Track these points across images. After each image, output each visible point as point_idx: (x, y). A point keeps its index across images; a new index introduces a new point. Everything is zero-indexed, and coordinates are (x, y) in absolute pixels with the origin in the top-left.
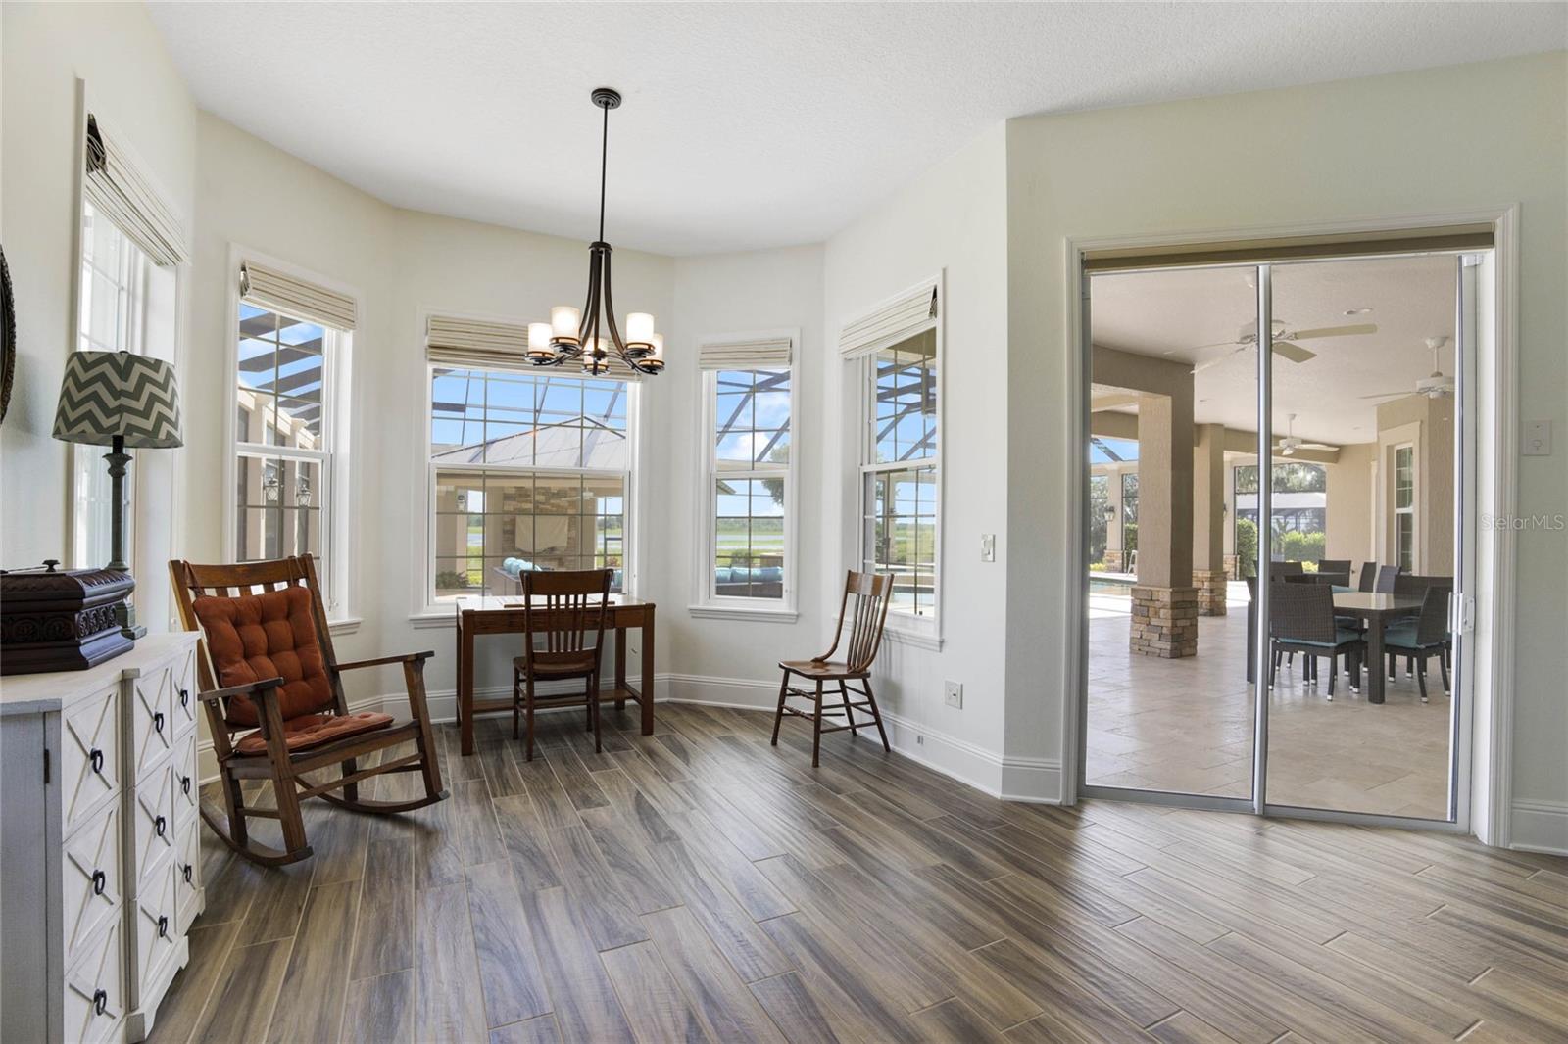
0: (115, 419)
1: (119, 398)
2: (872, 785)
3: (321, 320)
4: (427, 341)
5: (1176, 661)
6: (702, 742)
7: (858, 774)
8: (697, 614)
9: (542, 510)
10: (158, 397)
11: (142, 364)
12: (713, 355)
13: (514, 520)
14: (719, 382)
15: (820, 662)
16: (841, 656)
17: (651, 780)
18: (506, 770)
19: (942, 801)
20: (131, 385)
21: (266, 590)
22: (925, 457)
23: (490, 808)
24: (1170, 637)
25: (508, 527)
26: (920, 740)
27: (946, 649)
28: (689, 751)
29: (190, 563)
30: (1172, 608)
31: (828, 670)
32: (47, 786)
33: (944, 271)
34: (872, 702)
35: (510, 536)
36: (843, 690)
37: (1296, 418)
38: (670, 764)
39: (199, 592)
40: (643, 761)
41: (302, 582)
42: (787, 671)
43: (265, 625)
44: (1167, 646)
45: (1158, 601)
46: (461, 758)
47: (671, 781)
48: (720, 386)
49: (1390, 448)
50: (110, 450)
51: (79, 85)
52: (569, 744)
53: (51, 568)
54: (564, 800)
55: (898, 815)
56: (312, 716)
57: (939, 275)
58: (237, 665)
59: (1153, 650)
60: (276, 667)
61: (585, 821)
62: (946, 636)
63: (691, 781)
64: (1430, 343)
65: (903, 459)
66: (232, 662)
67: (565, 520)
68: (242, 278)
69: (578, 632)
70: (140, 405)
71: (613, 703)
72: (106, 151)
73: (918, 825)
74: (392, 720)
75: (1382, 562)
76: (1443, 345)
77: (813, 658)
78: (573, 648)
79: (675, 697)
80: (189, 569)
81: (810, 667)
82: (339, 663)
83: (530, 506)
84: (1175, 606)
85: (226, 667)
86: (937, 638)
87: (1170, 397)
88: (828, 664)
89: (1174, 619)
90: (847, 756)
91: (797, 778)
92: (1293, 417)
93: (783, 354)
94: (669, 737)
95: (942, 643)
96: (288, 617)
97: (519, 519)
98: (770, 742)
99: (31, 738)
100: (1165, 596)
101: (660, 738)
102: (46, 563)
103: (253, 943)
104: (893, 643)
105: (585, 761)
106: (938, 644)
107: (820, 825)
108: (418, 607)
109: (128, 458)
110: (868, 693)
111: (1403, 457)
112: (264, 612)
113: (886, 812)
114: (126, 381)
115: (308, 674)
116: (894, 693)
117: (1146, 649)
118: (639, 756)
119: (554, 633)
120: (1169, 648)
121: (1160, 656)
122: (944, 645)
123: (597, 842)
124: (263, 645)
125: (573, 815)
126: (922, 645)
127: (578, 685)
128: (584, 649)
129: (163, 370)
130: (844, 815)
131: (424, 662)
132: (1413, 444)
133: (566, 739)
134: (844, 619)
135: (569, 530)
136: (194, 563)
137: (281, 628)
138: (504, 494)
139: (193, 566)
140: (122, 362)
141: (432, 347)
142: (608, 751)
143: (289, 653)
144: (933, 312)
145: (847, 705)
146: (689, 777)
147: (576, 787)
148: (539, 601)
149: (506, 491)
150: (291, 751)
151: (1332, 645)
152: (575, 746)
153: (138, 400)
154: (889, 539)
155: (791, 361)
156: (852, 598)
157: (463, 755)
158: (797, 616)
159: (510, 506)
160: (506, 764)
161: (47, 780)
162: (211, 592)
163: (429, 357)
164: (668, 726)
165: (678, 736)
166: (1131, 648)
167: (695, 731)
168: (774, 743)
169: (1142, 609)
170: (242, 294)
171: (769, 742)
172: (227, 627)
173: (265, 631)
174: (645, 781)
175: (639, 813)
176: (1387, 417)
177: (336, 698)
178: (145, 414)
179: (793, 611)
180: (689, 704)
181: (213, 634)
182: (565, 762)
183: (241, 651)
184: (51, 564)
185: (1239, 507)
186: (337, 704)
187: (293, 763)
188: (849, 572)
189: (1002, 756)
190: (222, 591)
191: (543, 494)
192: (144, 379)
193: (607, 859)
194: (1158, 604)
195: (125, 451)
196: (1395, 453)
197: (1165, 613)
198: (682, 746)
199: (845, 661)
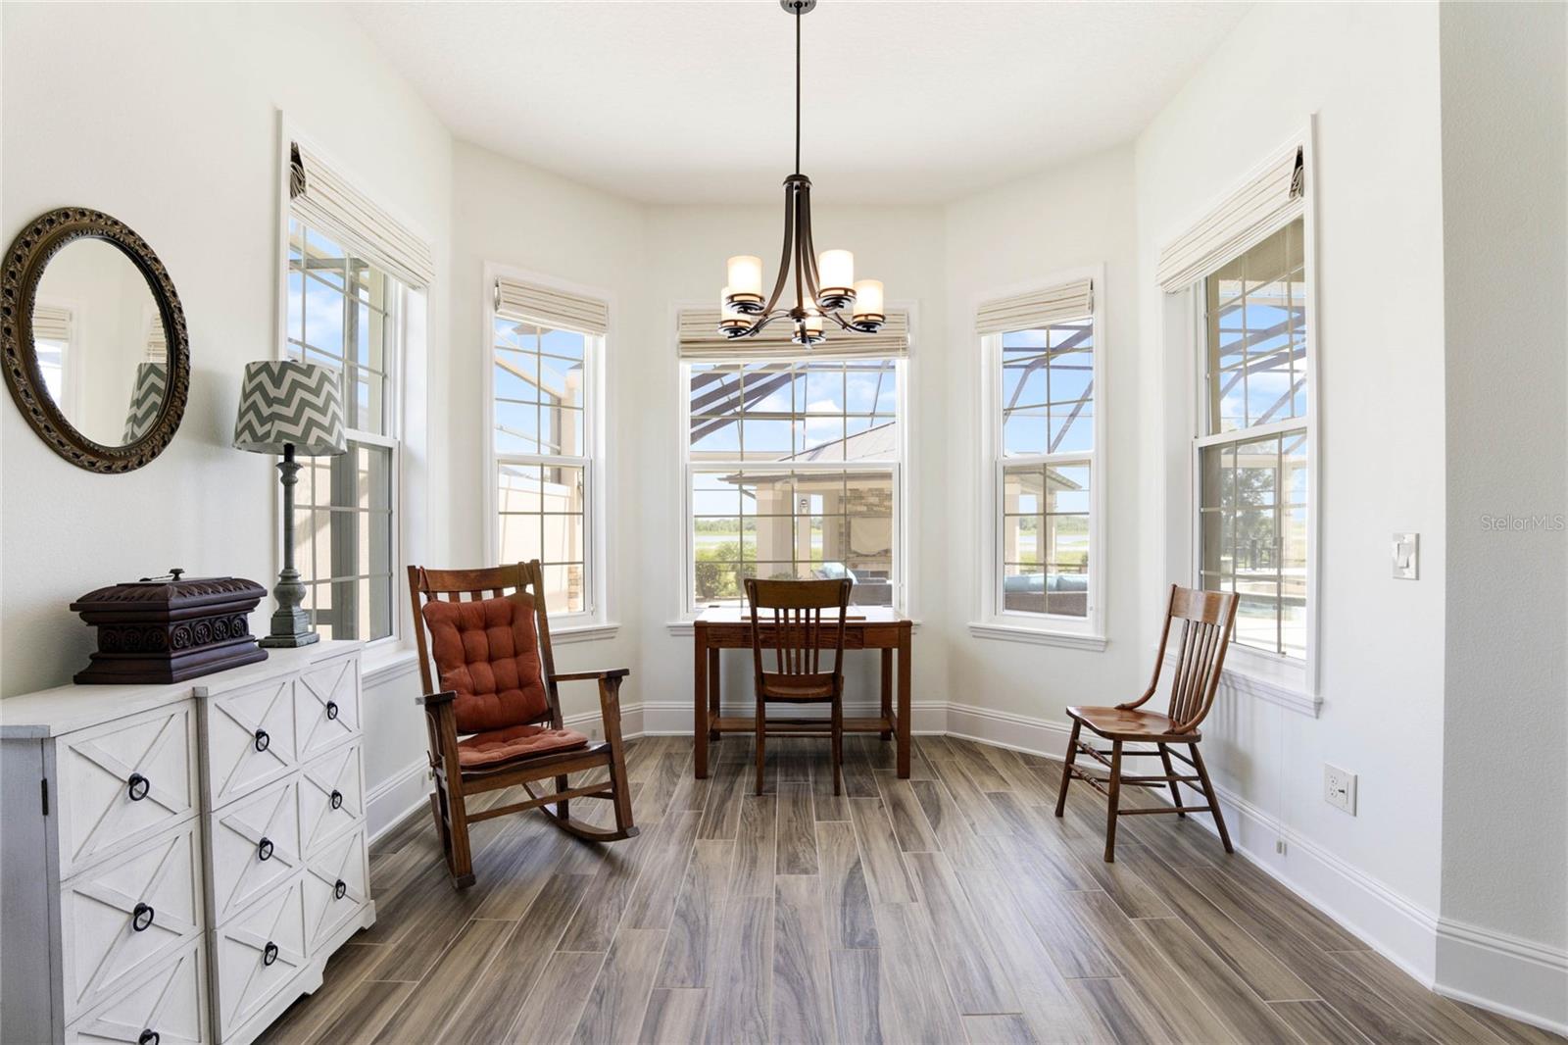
0: (267, 427)
1: (272, 405)
2: (1191, 911)
3: (573, 327)
4: (677, 338)
6: (965, 797)
7: (1173, 886)
8: (979, 633)
9: (876, 512)
10: (308, 402)
11: (294, 371)
12: (993, 316)
14: (1005, 349)
15: (1128, 710)
16: (1160, 704)
17: (882, 846)
18: (729, 804)
19: (1313, 971)
20: (282, 393)
21: (496, 596)
22: (1293, 416)
23: (688, 851)
26: (1281, 848)
27: (1325, 714)
28: (945, 810)
29: (426, 568)
31: (1143, 726)
32: (47, 817)
33: (1315, 119)
34: (1202, 776)
36: (1163, 753)
38: (913, 825)
39: (431, 595)
40: (884, 815)
41: (530, 589)
42: (1078, 723)
43: (489, 631)
46: (694, 779)
47: (905, 850)
48: (1006, 353)
50: (281, 459)
51: (279, 115)
52: (811, 778)
53: (177, 578)
54: (769, 855)
55: (1224, 978)
56: (525, 727)
57: (1306, 128)
58: (456, 671)
60: (495, 675)
61: (778, 892)
62: (1327, 694)
63: (931, 856)
65: (1258, 423)
66: (451, 667)
68: (496, 294)
69: (812, 651)
70: (290, 412)
71: (879, 733)
72: (306, 174)
73: (1254, 1009)
74: (586, 742)
77: (1119, 704)
78: (807, 671)
79: (953, 731)
80: (423, 573)
81: (1113, 719)
82: (557, 673)
85: (446, 672)
86: (1310, 695)
88: (1142, 715)
90: (1163, 851)
91: (1076, 877)
93: (1080, 301)
94: (928, 784)
95: (1319, 704)
96: (511, 623)
98: (1054, 811)
99: (27, 765)
101: (916, 784)
102: (172, 571)
103: (383, 979)
104: (1239, 693)
105: (817, 804)
106: (1312, 705)
107: (1087, 968)
108: (675, 614)
109: (297, 467)
110: (1197, 762)
112: (487, 620)
113: (1204, 970)
114: (279, 388)
115: (525, 682)
116: (1240, 767)
118: (881, 806)
119: (784, 651)
122: (1323, 707)
123: (777, 928)
124: (483, 650)
125: (769, 878)
126: (1285, 703)
127: (823, 710)
128: (819, 673)
129: (316, 376)
130: (1131, 957)
131: (621, 680)
133: (811, 772)
134: (1166, 651)
136: (429, 568)
137: (502, 634)
139: (429, 571)
140: (276, 369)
141: (683, 342)
142: (849, 796)
143: (509, 660)
144: (1297, 188)
145: (1172, 777)
146: (931, 848)
147: (791, 839)
148: (766, 614)
150: (463, 768)
152: (816, 782)
153: (288, 406)
154: (1281, 539)
155: (1092, 308)
156: (1177, 623)
157: (697, 777)
158: (1107, 643)
160: (732, 798)
161: (45, 811)
162: (443, 597)
163: (682, 353)
164: (932, 768)
165: (940, 787)
167: (961, 778)
168: (1060, 813)
170: (496, 309)
171: (1053, 808)
172: (450, 632)
173: (487, 636)
174: (873, 846)
175: (845, 894)
177: (550, 710)
178: (295, 421)
179: (1101, 637)
180: (969, 742)
181: (437, 638)
182: (795, 803)
183: (463, 656)
184: (176, 572)
186: (552, 715)
187: (464, 782)
188: (1175, 586)
189: (1437, 916)
190: (454, 596)
191: (877, 496)
192: (295, 385)
193: (777, 961)
195: (297, 459)
198: (938, 800)
199: (1166, 712)
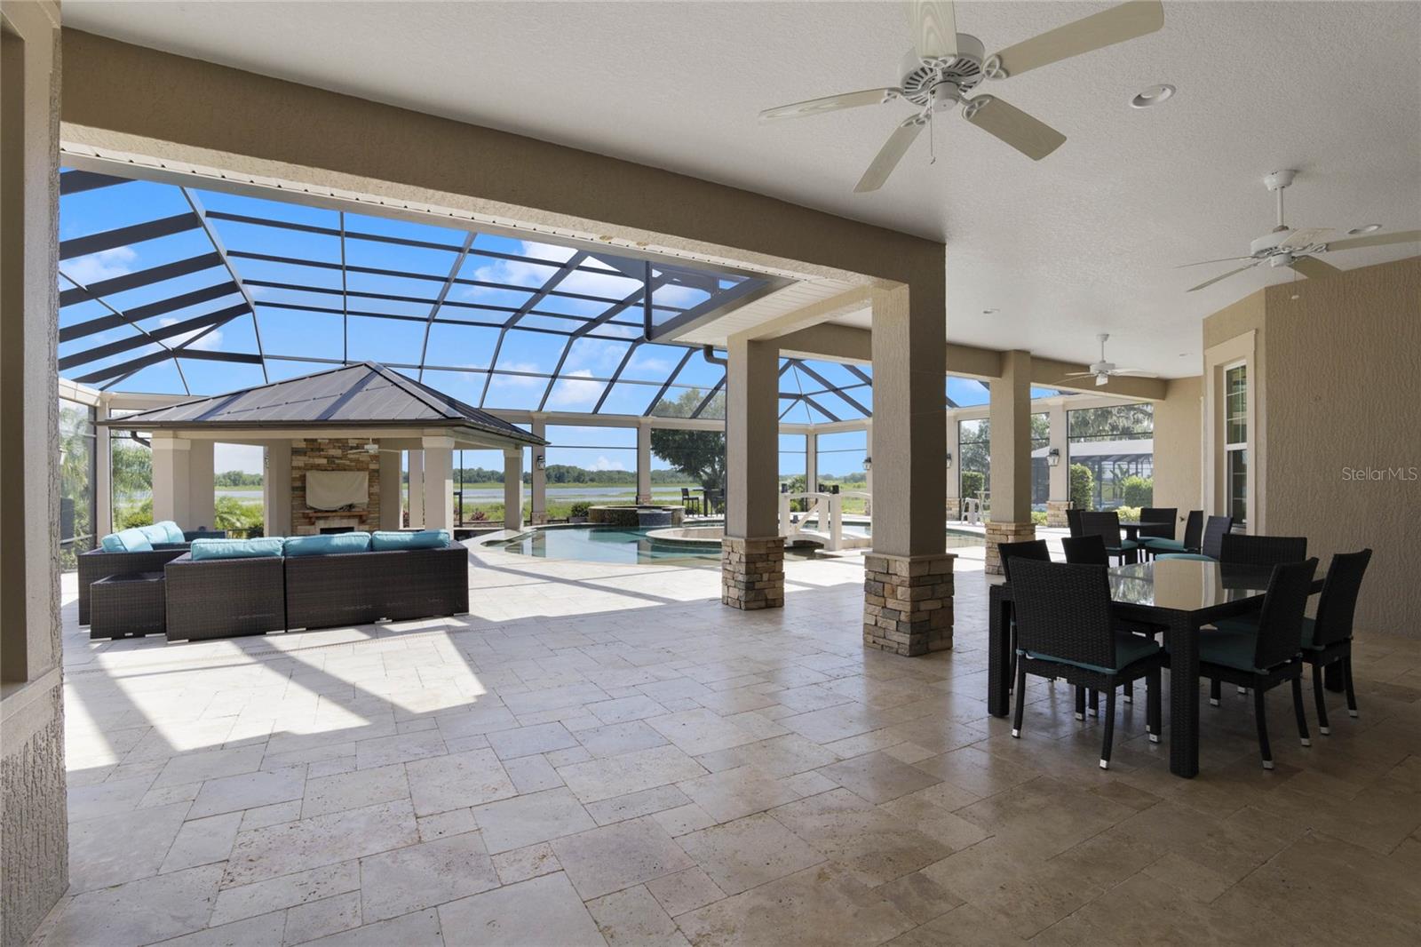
5: (917, 663)
13: (305, 476)
24: (909, 625)
25: (298, 484)
30: (911, 586)
35: (301, 493)
37: (1110, 338)
44: (905, 639)
45: (896, 575)
49: (1218, 369)
59: (891, 644)
64: (1270, 182)
67: (365, 476)
75: (1209, 512)
76: (1290, 183)
83: (324, 461)
84: (915, 582)
87: (907, 286)
89: (915, 601)
92: (1106, 337)
97: (309, 474)
100: (902, 568)
111: (1234, 380)
117: (882, 641)
120: (908, 642)
121: (897, 653)
132: (1248, 361)
135: (370, 486)
138: (293, 448)
149: (295, 446)
151: (1108, 671)
159: (300, 461)
166: (864, 639)
169: (876, 586)
176: (1215, 330)
185: (1071, 454)
194: (895, 580)
196: (1225, 373)
197: (904, 592)
